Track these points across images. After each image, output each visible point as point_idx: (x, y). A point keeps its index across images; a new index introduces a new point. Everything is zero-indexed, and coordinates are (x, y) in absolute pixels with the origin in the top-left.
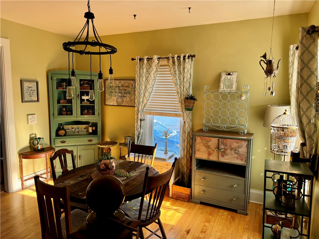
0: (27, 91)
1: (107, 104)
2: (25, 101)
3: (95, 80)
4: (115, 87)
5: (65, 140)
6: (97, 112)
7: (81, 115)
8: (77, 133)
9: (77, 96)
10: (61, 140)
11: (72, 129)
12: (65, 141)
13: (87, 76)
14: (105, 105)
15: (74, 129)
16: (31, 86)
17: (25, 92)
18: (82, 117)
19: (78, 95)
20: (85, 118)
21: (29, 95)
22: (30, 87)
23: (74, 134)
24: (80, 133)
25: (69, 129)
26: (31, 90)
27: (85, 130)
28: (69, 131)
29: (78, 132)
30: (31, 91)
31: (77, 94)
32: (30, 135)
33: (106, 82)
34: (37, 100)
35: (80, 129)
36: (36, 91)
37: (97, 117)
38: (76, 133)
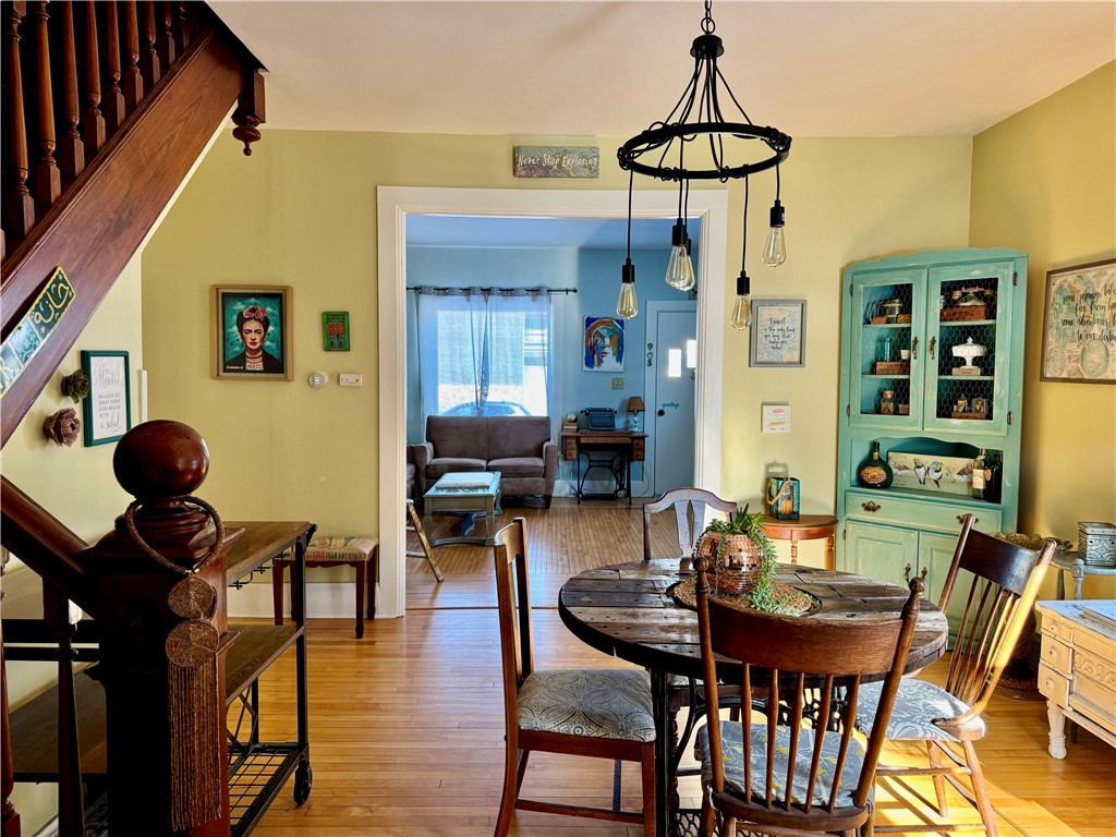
0: (768, 333)
1: (1048, 375)
2: (759, 363)
3: (1003, 278)
4: (1082, 297)
5: (877, 501)
6: (1001, 408)
7: (938, 416)
8: (933, 487)
9: (929, 344)
10: (866, 499)
11: (918, 467)
12: (879, 507)
13: (970, 267)
14: (1043, 379)
15: (922, 470)
16: (780, 318)
17: (760, 335)
18: (940, 426)
19: (933, 342)
20: (955, 429)
21: (771, 345)
22: (778, 322)
23: (922, 487)
24: (944, 488)
25: (906, 468)
26: (781, 330)
27: (964, 478)
28: (906, 476)
29: (936, 482)
30: (780, 333)
31: (930, 339)
32: (768, 466)
33: (1053, 280)
34: (797, 359)
35: (944, 472)
36: (798, 332)
37: (999, 429)
38: (930, 486)
